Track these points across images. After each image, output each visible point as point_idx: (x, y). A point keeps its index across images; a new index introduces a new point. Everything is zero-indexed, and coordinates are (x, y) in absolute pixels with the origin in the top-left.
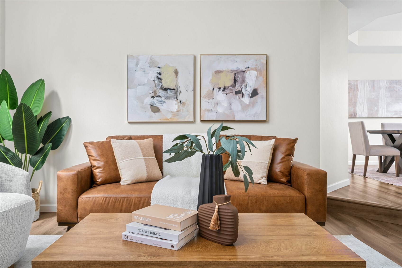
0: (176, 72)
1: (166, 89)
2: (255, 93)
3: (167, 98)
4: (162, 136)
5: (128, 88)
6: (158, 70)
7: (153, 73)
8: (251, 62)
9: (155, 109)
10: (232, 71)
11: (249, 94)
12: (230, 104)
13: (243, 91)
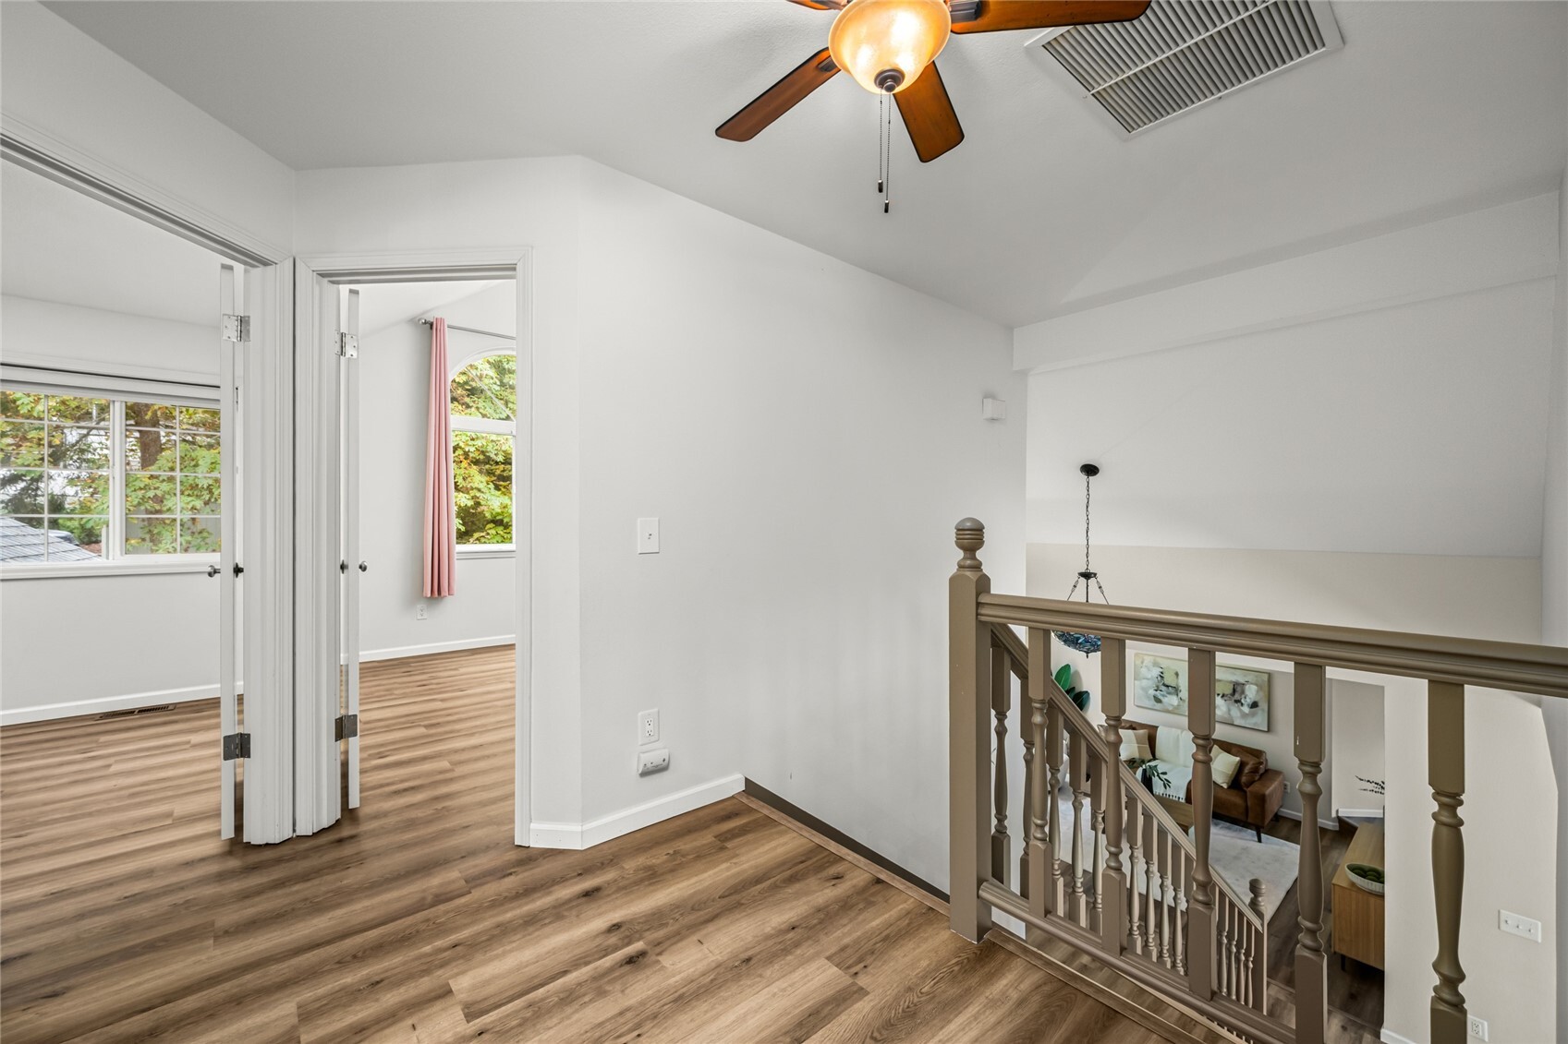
0: (1177, 674)
1: (1168, 686)
2: (1254, 705)
3: (1169, 693)
4: (1157, 727)
5: (1135, 679)
6: (1161, 670)
7: (1156, 672)
8: (1251, 677)
9: (1158, 700)
10: (1231, 682)
11: (1248, 705)
12: (1229, 710)
13: (1243, 701)
